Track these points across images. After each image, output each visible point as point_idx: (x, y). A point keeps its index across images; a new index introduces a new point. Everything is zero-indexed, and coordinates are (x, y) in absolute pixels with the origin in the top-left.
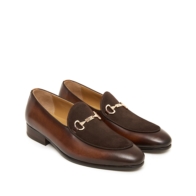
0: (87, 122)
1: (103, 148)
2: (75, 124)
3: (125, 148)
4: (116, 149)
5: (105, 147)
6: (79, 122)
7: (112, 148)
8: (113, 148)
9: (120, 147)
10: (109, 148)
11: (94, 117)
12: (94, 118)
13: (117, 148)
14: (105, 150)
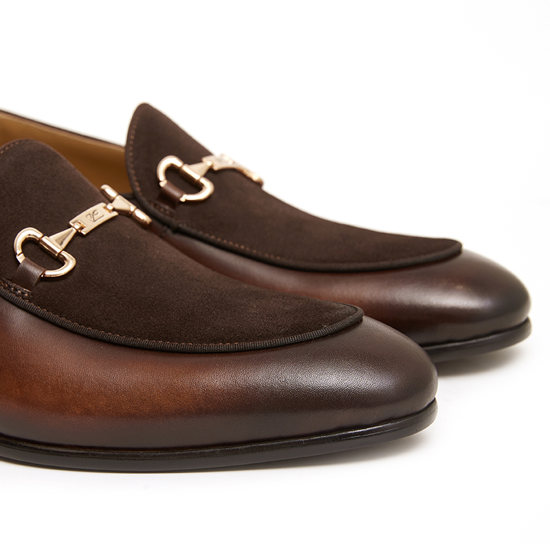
0: (84, 232)
1: (205, 347)
2: (19, 251)
3: (327, 329)
4: (279, 341)
5: (215, 341)
6: (39, 235)
7: (254, 340)
8: (263, 337)
9: (301, 329)
10: (239, 340)
11: (114, 210)
12: (115, 214)
13: (286, 334)
14: (214, 358)
